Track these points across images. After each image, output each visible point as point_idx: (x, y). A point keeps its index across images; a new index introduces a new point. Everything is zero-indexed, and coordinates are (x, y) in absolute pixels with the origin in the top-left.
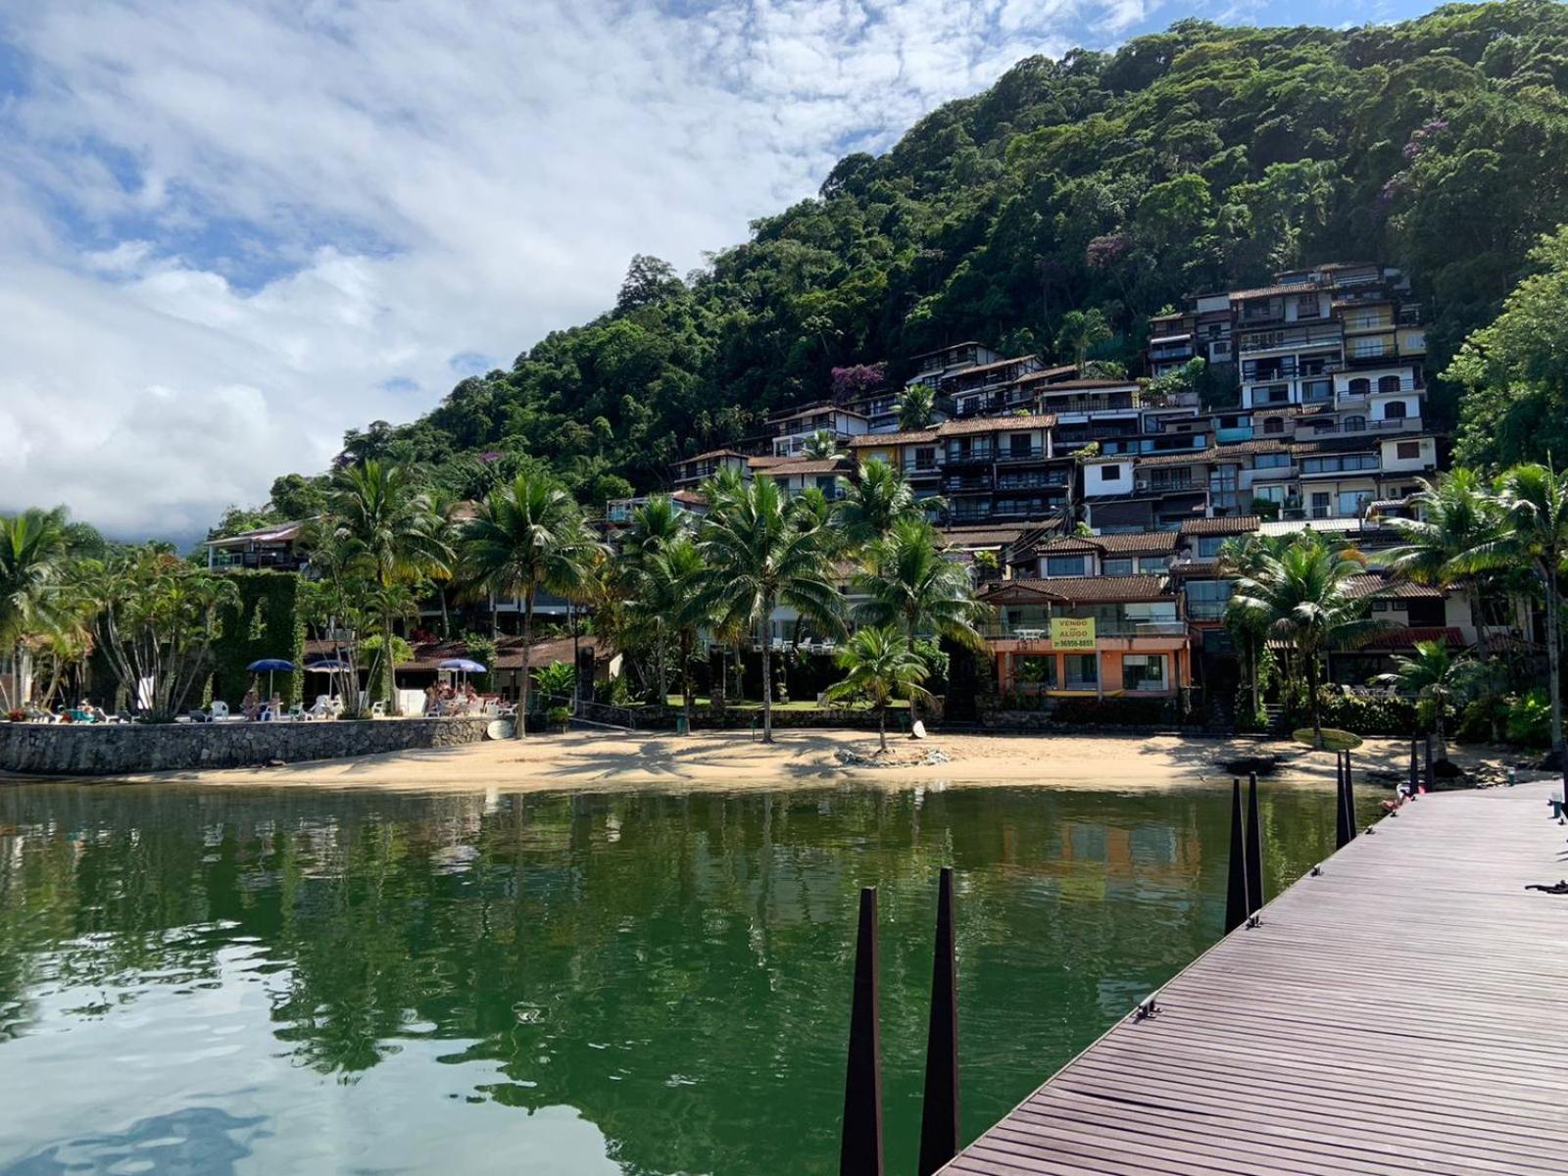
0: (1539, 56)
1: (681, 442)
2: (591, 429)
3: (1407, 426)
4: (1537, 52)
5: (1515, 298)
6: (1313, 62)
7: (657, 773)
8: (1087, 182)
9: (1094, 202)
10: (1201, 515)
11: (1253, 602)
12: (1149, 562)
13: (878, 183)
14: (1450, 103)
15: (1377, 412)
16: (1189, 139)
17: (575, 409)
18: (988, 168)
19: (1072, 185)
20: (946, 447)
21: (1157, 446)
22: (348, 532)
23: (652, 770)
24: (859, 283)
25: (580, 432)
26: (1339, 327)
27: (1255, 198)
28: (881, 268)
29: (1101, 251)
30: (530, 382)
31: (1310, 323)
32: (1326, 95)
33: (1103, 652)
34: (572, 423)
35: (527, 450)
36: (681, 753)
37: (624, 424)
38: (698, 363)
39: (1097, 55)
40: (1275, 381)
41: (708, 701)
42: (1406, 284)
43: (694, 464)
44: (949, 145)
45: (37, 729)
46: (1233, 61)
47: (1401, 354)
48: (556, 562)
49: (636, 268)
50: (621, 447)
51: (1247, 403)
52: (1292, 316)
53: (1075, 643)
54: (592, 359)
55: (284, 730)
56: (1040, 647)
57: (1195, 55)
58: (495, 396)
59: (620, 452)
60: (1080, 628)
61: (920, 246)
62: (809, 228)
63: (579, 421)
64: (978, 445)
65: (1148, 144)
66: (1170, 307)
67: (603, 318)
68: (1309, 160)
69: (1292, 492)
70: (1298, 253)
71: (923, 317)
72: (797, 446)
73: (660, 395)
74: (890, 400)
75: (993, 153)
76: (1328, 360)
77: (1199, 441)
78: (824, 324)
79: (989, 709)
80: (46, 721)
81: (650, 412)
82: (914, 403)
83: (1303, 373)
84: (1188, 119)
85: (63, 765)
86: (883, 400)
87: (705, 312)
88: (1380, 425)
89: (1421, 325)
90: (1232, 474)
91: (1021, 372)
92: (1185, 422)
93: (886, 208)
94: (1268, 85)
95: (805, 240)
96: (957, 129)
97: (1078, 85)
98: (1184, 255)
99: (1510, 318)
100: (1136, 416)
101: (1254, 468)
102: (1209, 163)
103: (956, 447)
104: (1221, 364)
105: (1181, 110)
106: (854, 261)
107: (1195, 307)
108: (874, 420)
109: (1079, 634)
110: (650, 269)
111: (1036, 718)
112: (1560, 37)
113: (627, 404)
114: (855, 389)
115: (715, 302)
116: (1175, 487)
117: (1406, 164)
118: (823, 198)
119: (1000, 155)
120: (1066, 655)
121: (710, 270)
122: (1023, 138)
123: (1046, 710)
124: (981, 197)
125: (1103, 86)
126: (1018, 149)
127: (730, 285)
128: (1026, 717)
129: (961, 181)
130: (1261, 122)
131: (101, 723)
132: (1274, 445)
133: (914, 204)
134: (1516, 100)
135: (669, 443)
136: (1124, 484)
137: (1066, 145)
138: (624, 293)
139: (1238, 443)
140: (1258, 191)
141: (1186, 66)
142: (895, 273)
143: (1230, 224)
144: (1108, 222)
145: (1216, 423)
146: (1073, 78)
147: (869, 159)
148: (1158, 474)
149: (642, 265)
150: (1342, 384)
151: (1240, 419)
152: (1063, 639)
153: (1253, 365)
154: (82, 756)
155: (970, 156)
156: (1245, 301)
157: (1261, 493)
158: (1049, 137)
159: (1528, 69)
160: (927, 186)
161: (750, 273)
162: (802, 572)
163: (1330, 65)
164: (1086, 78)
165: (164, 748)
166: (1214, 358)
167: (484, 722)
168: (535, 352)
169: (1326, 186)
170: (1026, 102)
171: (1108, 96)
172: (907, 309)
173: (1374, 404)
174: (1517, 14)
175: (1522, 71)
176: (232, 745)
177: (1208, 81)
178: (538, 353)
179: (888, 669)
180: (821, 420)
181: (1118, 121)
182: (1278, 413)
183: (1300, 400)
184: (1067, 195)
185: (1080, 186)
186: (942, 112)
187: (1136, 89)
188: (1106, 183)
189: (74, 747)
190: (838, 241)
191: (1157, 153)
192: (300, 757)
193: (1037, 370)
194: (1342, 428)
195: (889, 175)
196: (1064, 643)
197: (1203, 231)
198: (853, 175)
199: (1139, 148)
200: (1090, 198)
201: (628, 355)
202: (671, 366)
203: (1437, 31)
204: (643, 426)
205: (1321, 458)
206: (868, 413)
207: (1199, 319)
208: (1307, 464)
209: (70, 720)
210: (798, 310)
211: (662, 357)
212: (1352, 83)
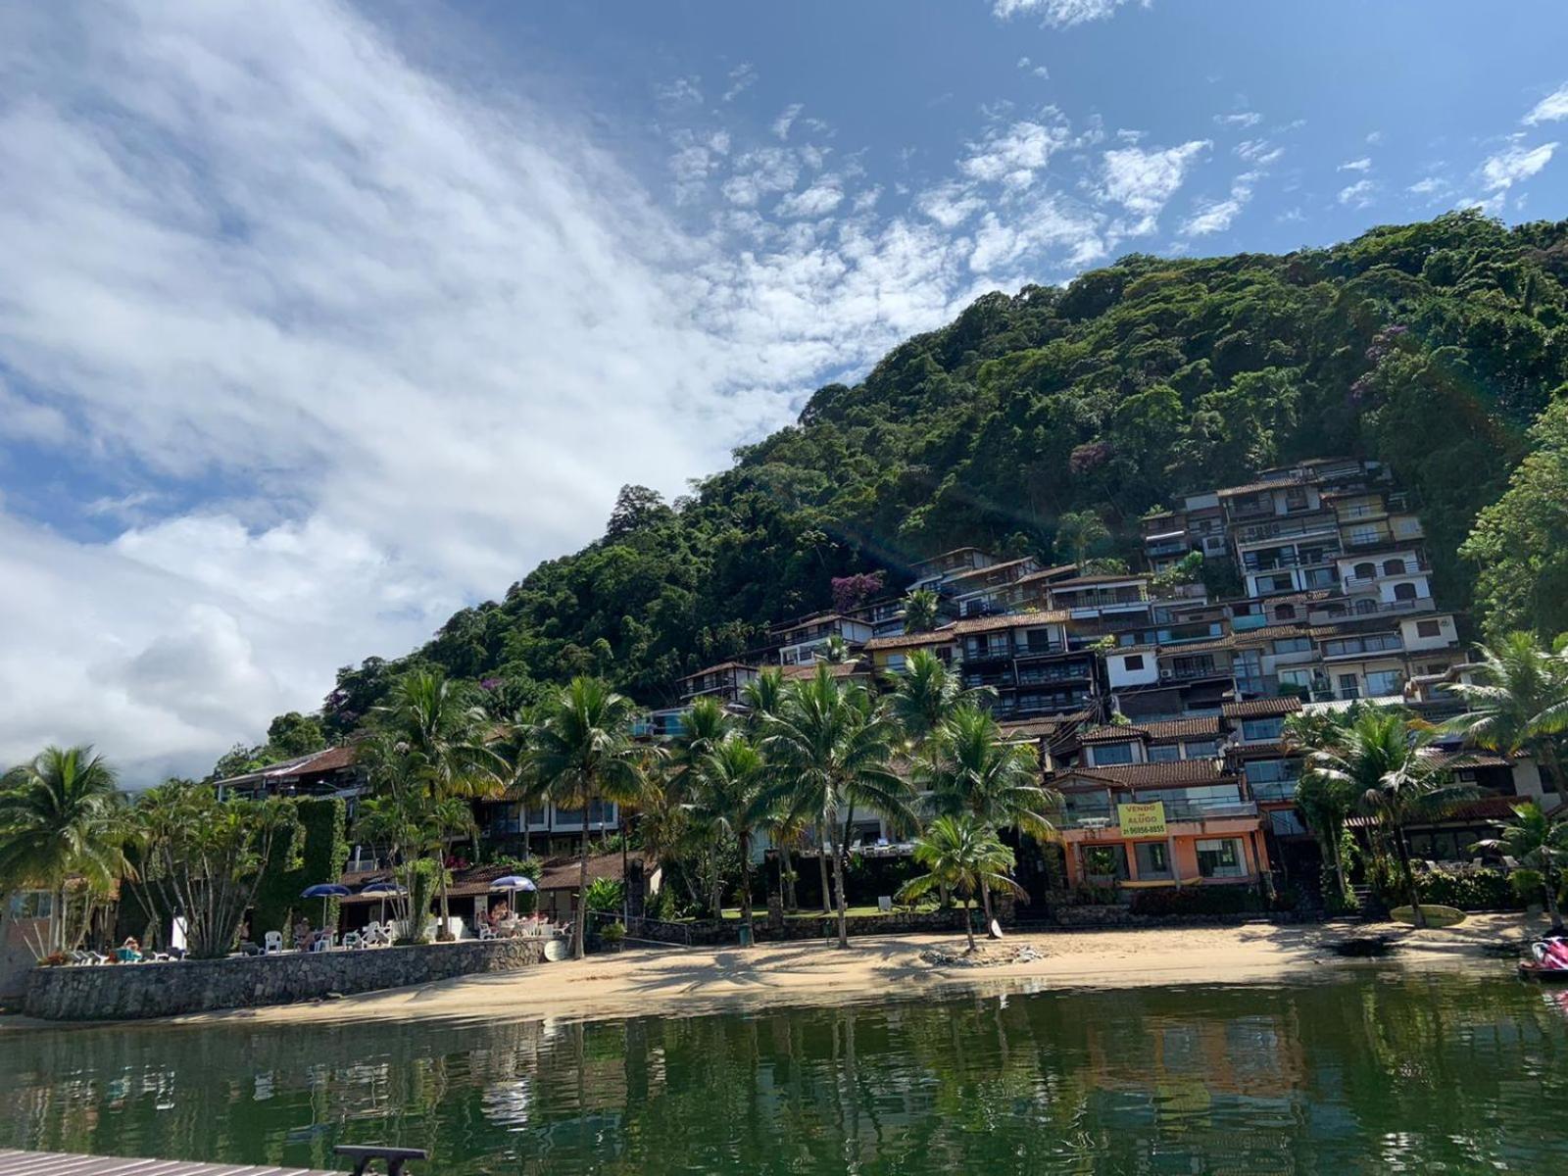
0: (1480, 264)
1: (683, 660)
2: (591, 651)
3: (1420, 607)
4: (1476, 262)
5: (1518, 474)
6: (1260, 283)
7: (742, 983)
8: (1063, 396)
9: (1072, 414)
10: (1231, 700)
11: (1335, 774)
12: (1196, 747)
13: (856, 409)
14: (1403, 310)
15: (1387, 594)
16: (1152, 356)
17: (572, 633)
18: (960, 391)
19: (1047, 401)
20: (964, 646)
21: (1174, 636)
22: (407, 746)
23: (735, 980)
24: (850, 499)
25: (581, 654)
26: (1333, 516)
27: (1226, 405)
28: (869, 484)
29: (1084, 459)
30: (525, 610)
31: (1299, 515)
32: (1279, 311)
33: (1175, 838)
34: (572, 646)
35: (531, 675)
36: (759, 962)
37: (624, 644)
38: (694, 582)
39: (1050, 289)
40: (1277, 570)
41: (766, 913)
42: (1387, 475)
43: (702, 677)
44: (920, 373)
45: (80, 971)
46: (1182, 287)
47: (1397, 539)
48: (614, 767)
49: (625, 497)
50: (622, 667)
51: (1252, 591)
52: (1281, 509)
53: (1146, 830)
54: (589, 584)
55: (341, 959)
56: (1109, 835)
57: (1145, 284)
58: (488, 627)
59: (621, 672)
60: (1149, 814)
61: (904, 462)
62: (794, 451)
63: (578, 644)
64: (995, 642)
65: (1114, 362)
66: (1158, 507)
67: (594, 546)
68: (1273, 368)
69: (1318, 675)
70: (1274, 453)
71: (917, 526)
72: (805, 655)
73: (660, 614)
74: (892, 606)
75: (963, 378)
76: (1326, 548)
77: (1215, 629)
78: (819, 537)
79: (1061, 905)
80: (89, 963)
81: (649, 631)
82: (918, 608)
83: (1304, 561)
84: (1151, 338)
85: (109, 1009)
86: (885, 606)
87: (697, 534)
88: (1392, 607)
89: (1411, 512)
90: (1255, 660)
91: (1021, 573)
92: (1197, 612)
93: (866, 430)
94: (1221, 306)
95: (792, 463)
96: (927, 358)
97: (1037, 316)
98: (1164, 459)
99: (1518, 493)
100: (1146, 608)
101: (1275, 653)
102: (1176, 376)
103: (973, 645)
104: (1217, 558)
105: (1141, 331)
106: (841, 479)
107: (1184, 505)
108: (879, 626)
109: (1148, 820)
110: (638, 498)
111: (1114, 912)
112: (1494, 248)
113: (626, 624)
114: (856, 597)
115: (706, 524)
116: (1200, 675)
117: (1372, 366)
118: (802, 425)
119: (971, 378)
120: (1136, 842)
121: (696, 495)
122: (994, 363)
123: (1123, 903)
124: (959, 415)
125: (1059, 316)
126: (989, 372)
127: (719, 509)
128: (1102, 912)
129: (937, 404)
130: (1219, 338)
131: (148, 961)
132: (1291, 630)
133: (893, 426)
134: (1469, 302)
135: (672, 660)
136: (1149, 673)
137: (1035, 367)
138: (613, 522)
139: (1255, 630)
140: (1228, 399)
141: (1135, 294)
142: (883, 488)
143: (1205, 429)
144: (1087, 432)
145: (1228, 612)
146: (1030, 309)
147: (843, 389)
148: (1181, 663)
149: (631, 495)
150: (1347, 569)
151: (1251, 607)
152: (1134, 825)
153: (1253, 555)
154: (130, 998)
155: (942, 381)
156: (1234, 497)
157: (1286, 677)
158: (1018, 361)
159: (1471, 276)
160: (904, 409)
161: (738, 496)
162: (871, 763)
163: (1277, 284)
164: (1043, 309)
165: (216, 985)
166: (1209, 552)
167: (541, 943)
168: (527, 582)
169: (1293, 392)
170: (988, 333)
171: (1066, 324)
172: (898, 522)
173: (1383, 586)
174: (1446, 231)
175: (1466, 278)
176: (287, 978)
177: (1162, 305)
178: (531, 582)
179: (971, 860)
180: (825, 629)
181: (1082, 344)
182: (1288, 599)
183: (1304, 587)
184: (1044, 410)
185: (1056, 401)
186: (910, 344)
187: (1092, 316)
188: (1080, 397)
189: (121, 988)
190: (823, 463)
191: (1125, 369)
192: (357, 988)
193: (1035, 571)
194: (1355, 611)
195: (866, 401)
196: (1133, 830)
197: (1180, 437)
198: (829, 403)
199: (1106, 366)
200: (1067, 412)
201: (625, 578)
202: (668, 586)
203: (1373, 250)
204: (644, 645)
205: (1342, 640)
206: (872, 620)
207: (1190, 516)
208: (1329, 646)
209: (116, 960)
210: (791, 527)
211: (659, 578)
212: (1301, 299)
